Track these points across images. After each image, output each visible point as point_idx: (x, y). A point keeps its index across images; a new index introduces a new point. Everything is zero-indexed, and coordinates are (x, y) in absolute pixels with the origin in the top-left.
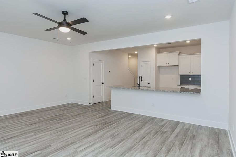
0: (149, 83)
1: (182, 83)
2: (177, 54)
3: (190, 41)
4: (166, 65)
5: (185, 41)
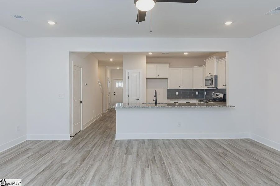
0: (138, 100)
1: (169, 97)
2: (168, 65)
3: (188, 53)
4: (156, 77)
5: (183, 53)
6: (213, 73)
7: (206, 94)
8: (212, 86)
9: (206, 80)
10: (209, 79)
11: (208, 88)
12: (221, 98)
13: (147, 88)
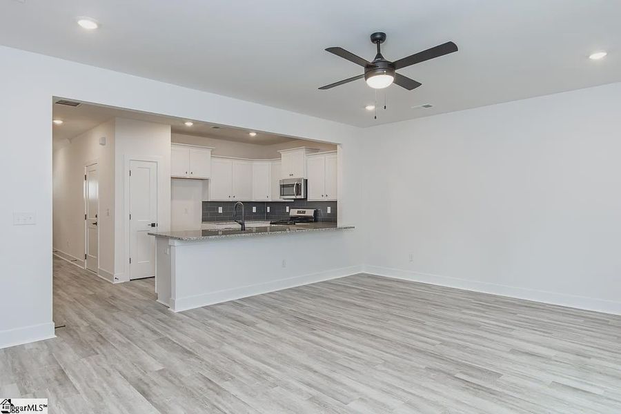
0: (153, 225)
1: (206, 219)
2: (209, 152)
3: (257, 134)
4: (185, 176)
6: (299, 175)
7: (268, 211)
8: (298, 197)
9: (283, 186)
10: (293, 185)
11: (284, 200)
12: (310, 217)
13: (172, 199)
